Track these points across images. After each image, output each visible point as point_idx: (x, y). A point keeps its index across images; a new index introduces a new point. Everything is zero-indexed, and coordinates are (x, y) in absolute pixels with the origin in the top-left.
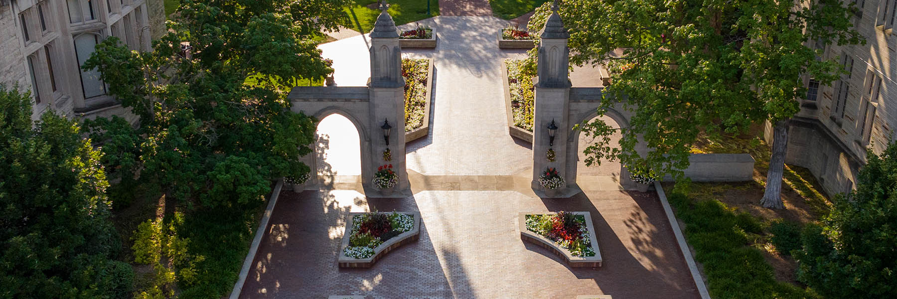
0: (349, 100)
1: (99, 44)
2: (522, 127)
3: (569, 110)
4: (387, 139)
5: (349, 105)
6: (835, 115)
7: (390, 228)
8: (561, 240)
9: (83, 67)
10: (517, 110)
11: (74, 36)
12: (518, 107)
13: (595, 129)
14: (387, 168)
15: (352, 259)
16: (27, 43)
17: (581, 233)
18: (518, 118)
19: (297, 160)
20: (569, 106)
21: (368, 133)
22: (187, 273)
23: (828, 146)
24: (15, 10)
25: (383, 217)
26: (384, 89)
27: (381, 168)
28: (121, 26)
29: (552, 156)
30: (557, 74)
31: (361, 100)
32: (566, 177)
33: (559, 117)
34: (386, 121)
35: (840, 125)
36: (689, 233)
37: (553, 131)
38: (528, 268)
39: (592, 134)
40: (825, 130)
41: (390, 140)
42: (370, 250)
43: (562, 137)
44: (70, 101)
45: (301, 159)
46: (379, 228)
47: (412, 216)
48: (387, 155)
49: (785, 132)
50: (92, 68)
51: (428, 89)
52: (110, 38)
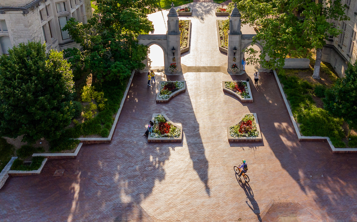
0: (160, 39)
1: (68, 21)
2: (224, 47)
3: (241, 43)
4: (174, 54)
5: (159, 41)
6: (339, 44)
7: (175, 87)
8: (238, 92)
9: (62, 30)
10: (222, 41)
11: (59, 17)
12: (222, 39)
13: (250, 51)
14: (174, 64)
15: (161, 99)
16: (42, 21)
17: (245, 89)
18: (222, 44)
19: (141, 62)
20: (241, 41)
21: (167, 51)
22: (101, 106)
23: (337, 56)
24: (38, 10)
25: (172, 83)
26: (173, 36)
27: (172, 64)
28: (76, 13)
29: (235, 59)
30: (236, 30)
31: (164, 39)
32: (240, 67)
33: (237, 45)
34: (173, 47)
35: (341, 48)
36: (285, 89)
37: (235, 50)
38: (225, 102)
39: (249, 53)
40: (336, 49)
41: (175, 54)
42: (168, 96)
43: (238, 53)
44: (57, 41)
45: (142, 62)
46: (171, 87)
47: (183, 83)
48: (174, 59)
49: (321, 51)
50: (66, 30)
51: (189, 32)
52: (72, 19)
